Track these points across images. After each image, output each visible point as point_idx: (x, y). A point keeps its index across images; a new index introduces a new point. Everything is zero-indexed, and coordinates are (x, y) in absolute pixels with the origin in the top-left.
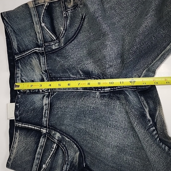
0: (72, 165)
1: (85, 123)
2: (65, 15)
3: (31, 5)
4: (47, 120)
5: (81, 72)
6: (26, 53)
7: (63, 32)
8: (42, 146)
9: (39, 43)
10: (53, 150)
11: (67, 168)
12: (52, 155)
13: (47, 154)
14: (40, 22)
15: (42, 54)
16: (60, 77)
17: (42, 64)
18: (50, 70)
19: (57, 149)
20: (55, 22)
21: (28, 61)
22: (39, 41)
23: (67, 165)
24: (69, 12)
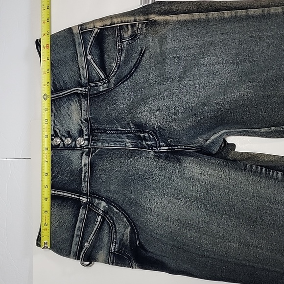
0: (122, 243)
1: (135, 191)
2: (120, 47)
3: (76, 31)
4: (87, 185)
5: (131, 124)
6: (64, 93)
7: (115, 69)
8: (82, 220)
9: (82, 82)
10: (98, 223)
11: (115, 247)
12: (96, 230)
13: (89, 229)
14: (86, 53)
15: (85, 96)
16: (104, 130)
17: (83, 109)
18: (92, 118)
19: (102, 223)
20: (106, 55)
21: (65, 103)
22: (82, 78)
23: (116, 244)
24: (124, 43)
